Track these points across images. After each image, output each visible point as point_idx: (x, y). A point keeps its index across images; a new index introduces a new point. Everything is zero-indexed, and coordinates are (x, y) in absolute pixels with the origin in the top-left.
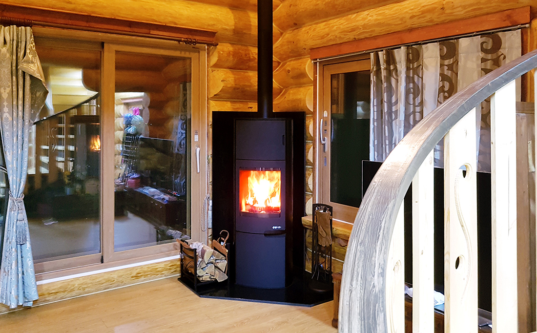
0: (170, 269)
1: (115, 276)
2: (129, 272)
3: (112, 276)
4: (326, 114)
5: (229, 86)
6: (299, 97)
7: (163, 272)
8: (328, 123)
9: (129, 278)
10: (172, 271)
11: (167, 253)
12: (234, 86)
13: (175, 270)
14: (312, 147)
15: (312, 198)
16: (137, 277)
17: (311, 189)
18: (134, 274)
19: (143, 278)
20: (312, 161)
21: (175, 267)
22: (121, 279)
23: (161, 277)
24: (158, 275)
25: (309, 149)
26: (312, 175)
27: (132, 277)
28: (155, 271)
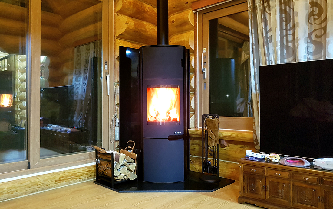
0: (87, 174)
1: (41, 180)
2: (54, 176)
3: (39, 180)
4: (205, 50)
5: (131, 28)
6: (182, 40)
7: (81, 177)
8: (207, 57)
9: (53, 182)
10: (89, 175)
11: (84, 160)
12: (134, 29)
13: (90, 175)
14: (194, 77)
15: (194, 115)
16: (60, 181)
17: (194, 108)
18: (58, 178)
19: (64, 182)
20: (194, 87)
21: (91, 172)
22: (46, 183)
23: (79, 181)
24: (77, 179)
25: (192, 78)
26: (194, 98)
27: (56, 181)
28: (74, 176)
